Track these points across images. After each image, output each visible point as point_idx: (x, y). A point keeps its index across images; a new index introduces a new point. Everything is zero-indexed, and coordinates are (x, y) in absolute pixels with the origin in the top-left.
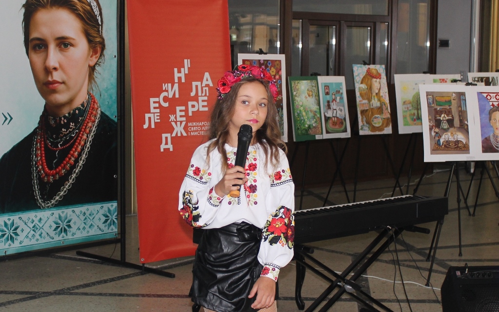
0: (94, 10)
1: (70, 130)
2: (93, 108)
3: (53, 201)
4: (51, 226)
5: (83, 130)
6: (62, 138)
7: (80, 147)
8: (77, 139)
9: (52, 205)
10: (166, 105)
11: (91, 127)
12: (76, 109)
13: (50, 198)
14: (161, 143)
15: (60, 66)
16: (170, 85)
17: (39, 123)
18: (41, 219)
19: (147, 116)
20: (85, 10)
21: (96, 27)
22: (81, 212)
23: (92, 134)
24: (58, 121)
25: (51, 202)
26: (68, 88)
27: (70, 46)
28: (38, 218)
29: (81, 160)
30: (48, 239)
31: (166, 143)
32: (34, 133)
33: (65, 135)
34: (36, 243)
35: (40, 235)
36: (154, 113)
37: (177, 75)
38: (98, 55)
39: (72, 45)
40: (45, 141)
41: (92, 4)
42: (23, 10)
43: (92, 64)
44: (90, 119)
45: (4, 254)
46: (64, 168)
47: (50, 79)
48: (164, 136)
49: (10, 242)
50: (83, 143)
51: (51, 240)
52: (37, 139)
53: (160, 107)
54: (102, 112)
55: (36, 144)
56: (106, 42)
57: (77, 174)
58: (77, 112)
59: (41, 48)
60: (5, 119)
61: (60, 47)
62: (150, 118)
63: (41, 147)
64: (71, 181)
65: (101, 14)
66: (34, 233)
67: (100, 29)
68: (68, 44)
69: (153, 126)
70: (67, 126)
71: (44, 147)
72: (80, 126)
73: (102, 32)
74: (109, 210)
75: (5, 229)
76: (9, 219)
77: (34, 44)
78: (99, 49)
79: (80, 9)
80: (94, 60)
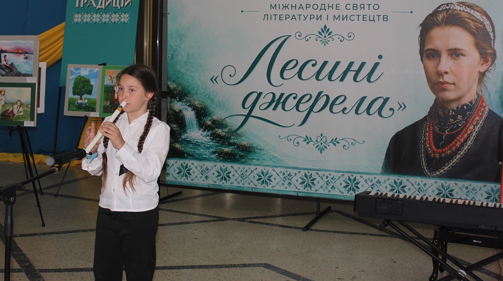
0: (487, 28)
1: (457, 120)
2: (481, 106)
3: (438, 173)
4: (433, 191)
5: (470, 122)
6: (449, 126)
7: (466, 135)
8: (464, 128)
9: (437, 175)
11: (478, 121)
12: (464, 105)
13: (435, 170)
15: (451, 70)
17: (429, 113)
18: (425, 184)
20: (477, 28)
21: (488, 42)
22: (464, 186)
23: (479, 126)
24: (446, 113)
25: (436, 173)
26: (458, 88)
27: (462, 55)
28: (424, 183)
29: (466, 145)
32: (425, 119)
33: (452, 124)
38: (489, 63)
39: (463, 55)
40: (433, 126)
41: (485, 23)
42: (420, 28)
43: (482, 70)
44: (478, 114)
46: (450, 149)
47: (441, 80)
50: (469, 132)
52: (426, 124)
54: (490, 110)
55: (426, 128)
56: (498, 54)
57: (461, 156)
58: (465, 107)
59: (435, 56)
60: (400, 107)
61: (452, 56)
63: (429, 131)
64: (455, 160)
65: (493, 31)
67: (492, 43)
70: (455, 118)
71: (433, 131)
72: (467, 119)
73: (493, 45)
74: (492, 190)
75: (395, 186)
76: (399, 179)
77: (428, 54)
78: (490, 59)
79: (473, 27)
80: (484, 68)
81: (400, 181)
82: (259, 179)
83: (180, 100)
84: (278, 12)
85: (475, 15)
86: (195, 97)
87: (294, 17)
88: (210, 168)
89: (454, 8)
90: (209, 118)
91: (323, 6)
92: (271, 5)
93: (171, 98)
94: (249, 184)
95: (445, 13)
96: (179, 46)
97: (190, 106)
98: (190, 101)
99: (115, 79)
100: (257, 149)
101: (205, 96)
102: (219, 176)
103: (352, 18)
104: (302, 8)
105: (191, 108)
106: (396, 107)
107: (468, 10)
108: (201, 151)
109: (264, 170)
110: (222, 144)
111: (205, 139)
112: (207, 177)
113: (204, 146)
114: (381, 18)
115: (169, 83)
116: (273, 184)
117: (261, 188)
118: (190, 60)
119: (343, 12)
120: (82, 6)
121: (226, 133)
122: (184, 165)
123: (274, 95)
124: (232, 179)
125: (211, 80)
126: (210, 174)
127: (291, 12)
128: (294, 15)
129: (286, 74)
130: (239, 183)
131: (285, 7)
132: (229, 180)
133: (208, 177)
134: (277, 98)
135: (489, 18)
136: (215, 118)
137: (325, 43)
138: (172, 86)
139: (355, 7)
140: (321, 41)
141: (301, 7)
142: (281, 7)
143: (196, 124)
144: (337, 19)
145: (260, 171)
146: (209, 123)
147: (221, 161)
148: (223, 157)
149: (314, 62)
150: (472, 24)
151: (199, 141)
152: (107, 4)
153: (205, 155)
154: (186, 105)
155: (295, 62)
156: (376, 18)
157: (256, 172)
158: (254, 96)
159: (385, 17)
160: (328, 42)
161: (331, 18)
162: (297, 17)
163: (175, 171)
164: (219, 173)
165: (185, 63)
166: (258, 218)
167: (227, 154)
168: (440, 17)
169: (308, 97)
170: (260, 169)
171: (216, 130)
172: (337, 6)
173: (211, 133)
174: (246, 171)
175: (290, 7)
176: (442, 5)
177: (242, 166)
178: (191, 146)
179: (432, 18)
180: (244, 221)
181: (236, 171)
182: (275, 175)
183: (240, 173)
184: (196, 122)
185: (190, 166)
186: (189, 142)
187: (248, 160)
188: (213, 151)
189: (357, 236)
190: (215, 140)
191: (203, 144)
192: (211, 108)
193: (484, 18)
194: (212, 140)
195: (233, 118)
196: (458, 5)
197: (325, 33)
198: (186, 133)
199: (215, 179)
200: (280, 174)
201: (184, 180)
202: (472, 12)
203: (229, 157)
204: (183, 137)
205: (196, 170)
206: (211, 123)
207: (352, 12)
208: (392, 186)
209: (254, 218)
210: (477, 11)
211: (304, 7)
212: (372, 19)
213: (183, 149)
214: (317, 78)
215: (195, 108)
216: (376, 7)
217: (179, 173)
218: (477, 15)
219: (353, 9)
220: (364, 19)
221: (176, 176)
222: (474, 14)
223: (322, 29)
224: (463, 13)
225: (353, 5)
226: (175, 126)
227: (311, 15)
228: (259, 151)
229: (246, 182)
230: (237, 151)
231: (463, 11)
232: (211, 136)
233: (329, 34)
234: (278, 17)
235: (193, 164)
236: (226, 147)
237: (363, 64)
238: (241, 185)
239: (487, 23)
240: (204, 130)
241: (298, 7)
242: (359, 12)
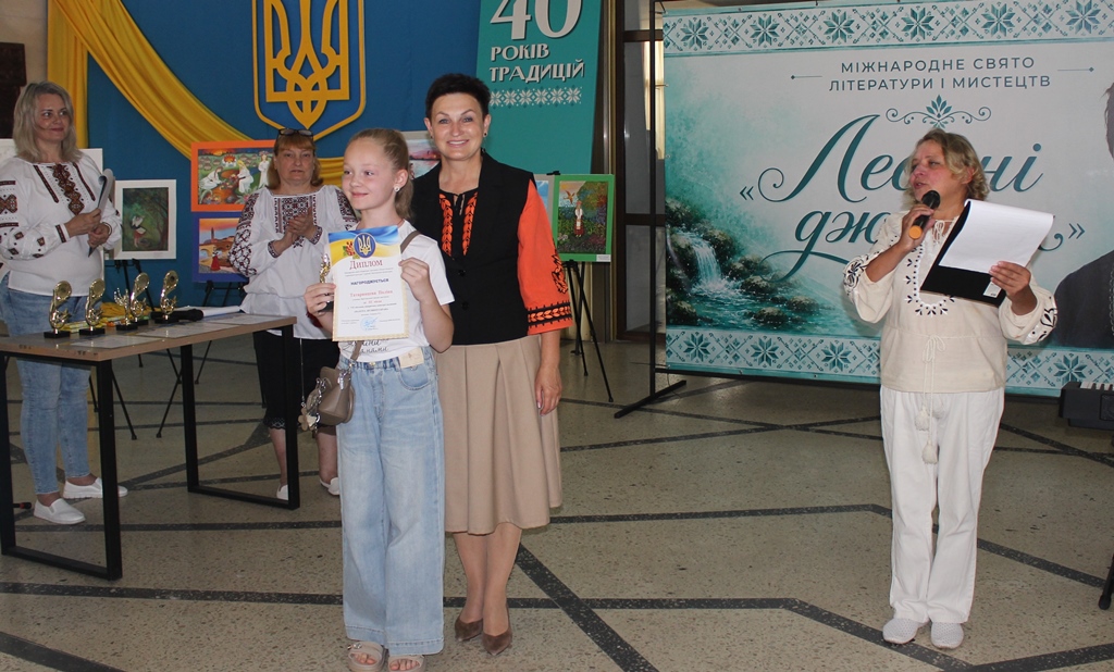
42: (1107, 97)
60: (1073, 231)
75: (1065, 366)
76: (1071, 355)
81: (1074, 357)
82: (827, 359)
83: (688, 229)
84: (855, 76)
86: (713, 223)
87: (883, 85)
88: (741, 342)
90: (739, 259)
91: (934, 63)
92: (843, 65)
93: (672, 226)
94: (809, 366)
96: (685, 139)
97: (705, 238)
98: (705, 231)
99: (576, 196)
100: (823, 308)
101: (730, 221)
102: (757, 354)
103: (986, 82)
104: (898, 68)
106: (1065, 233)
108: (725, 312)
109: (835, 344)
110: (762, 301)
111: (733, 293)
112: (736, 357)
114: (1037, 81)
115: (668, 201)
116: (851, 366)
117: (831, 373)
118: (705, 162)
119: (969, 72)
120: (501, 79)
121: (769, 282)
122: (697, 337)
123: (851, 216)
124: (781, 359)
125: (741, 193)
126: (741, 351)
127: (877, 76)
128: (883, 81)
129: (872, 181)
130: (791, 366)
131: (868, 67)
132: (774, 361)
133: (738, 357)
134: (856, 221)
136: (749, 257)
138: (674, 206)
139: (990, 63)
140: (932, 123)
141: (895, 66)
142: (861, 67)
144: (959, 85)
145: (829, 346)
146: (739, 266)
148: (765, 322)
152: (543, 74)
155: (887, 160)
156: (1029, 82)
157: (820, 347)
158: (818, 218)
159: (1044, 79)
160: (945, 125)
161: (949, 83)
162: (889, 84)
163: (680, 347)
164: (757, 349)
165: (696, 166)
166: (828, 424)
167: (770, 317)
170: (828, 341)
171: (751, 277)
172: (960, 62)
173: (742, 283)
174: (804, 346)
175: (876, 67)
177: (796, 338)
178: (708, 305)
180: (808, 430)
181: (787, 346)
182: (854, 352)
183: (794, 349)
184: (715, 265)
185: (706, 339)
186: (705, 299)
187: (807, 327)
189: (1009, 453)
190: (750, 294)
191: (729, 301)
192: (741, 241)
194: (745, 294)
195: (781, 256)
197: (939, 109)
199: (751, 360)
200: (863, 350)
201: (697, 361)
203: (776, 323)
204: (694, 290)
205: (716, 345)
206: (742, 265)
207: (985, 72)
208: (1060, 367)
209: (822, 424)
211: (902, 67)
212: (1021, 83)
213: (695, 311)
215: (713, 242)
216: (1028, 62)
217: (688, 350)
219: (988, 67)
220: (1008, 84)
221: (684, 355)
223: (933, 103)
225: (988, 60)
226: (680, 272)
227: (913, 80)
228: (827, 312)
229: (804, 363)
230: (788, 313)
232: (742, 288)
233: (946, 111)
234: (855, 85)
235: (711, 335)
237: (1007, 160)
238: (795, 369)
240: (731, 278)
241: (889, 67)
242: (998, 71)
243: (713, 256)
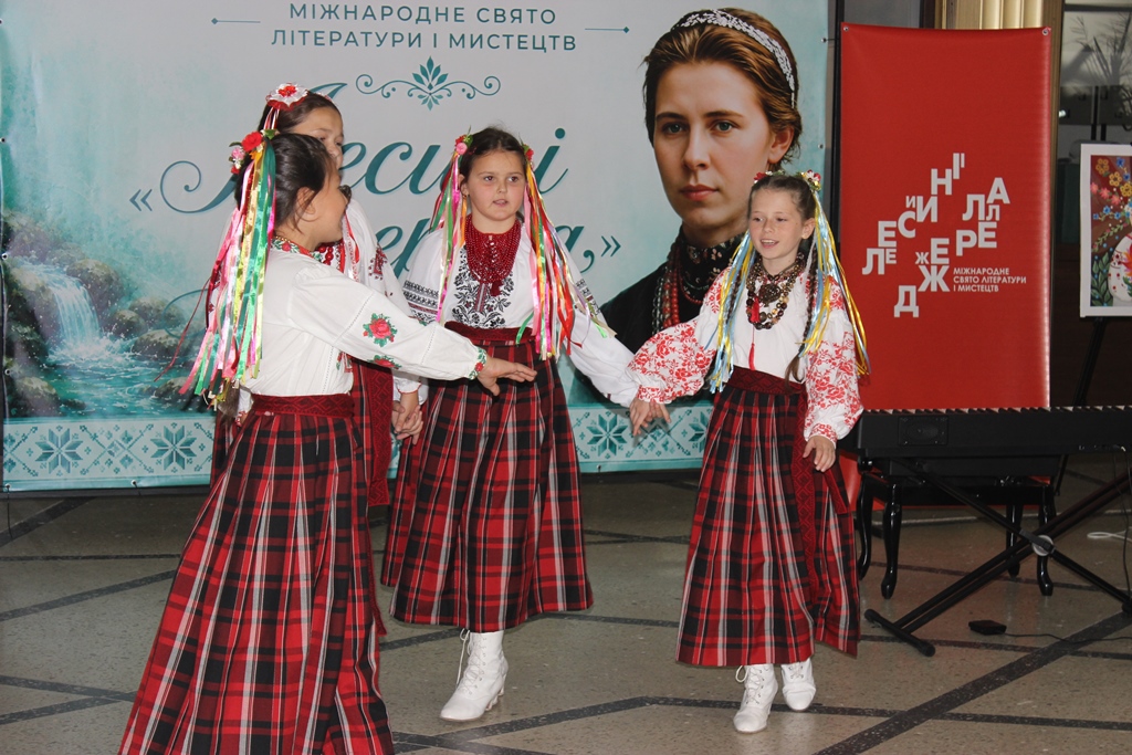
0: (782, 66)
4: (684, 433)
10: (911, 234)
14: (896, 302)
15: (712, 160)
16: (920, 199)
17: (669, 257)
19: (870, 252)
20: (762, 65)
21: (785, 96)
24: (705, 255)
26: (727, 199)
27: (733, 127)
30: (678, 454)
31: (907, 303)
32: (660, 272)
34: (657, 457)
35: (665, 446)
36: (885, 248)
37: (935, 181)
38: (788, 143)
39: (736, 126)
40: (678, 287)
41: (777, 55)
42: (645, 67)
43: (775, 158)
45: (596, 471)
47: (692, 183)
48: (902, 289)
49: (608, 451)
51: (685, 456)
52: (664, 282)
53: (899, 238)
55: (663, 291)
56: (804, 122)
59: (678, 130)
60: (606, 246)
61: (713, 129)
62: (876, 258)
63: (671, 297)
65: (794, 72)
66: (653, 440)
67: (793, 99)
68: (729, 124)
69: (881, 271)
70: (722, 264)
71: (678, 299)
73: (795, 104)
75: (601, 429)
76: (609, 414)
77: (664, 124)
78: (789, 133)
79: (754, 64)
80: (778, 153)
81: (612, 417)
83: (42, 259)
84: (311, 24)
85: (757, 38)
86: (85, 249)
87: (351, 39)
88: (135, 435)
89: (715, 22)
90: (129, 304)
91: (424, 11)
92: (292, 6)
93: (14, 254)
95: (696, 32)
96: (34, 113)
97: (71, 273)
98: (71, 261)
101: (114, 246)
102: (161, 452)
103: (494, 42)
104: (373, 15)
105: (74, 279)
106: (598, 248)
107: (743, 26)
110: (169, 370)
111: (120, 359)
112: (126, 460)
113: (118, 377)
114: (560, 42)
115: (7, 214)
119: (471, 27)
121: (179, 338)
122: (59, 434)
125: (133, 200)
126: (137, 449)
127: (344, 25)
128: (351, 33)
131: (330, 12)
132: (190, 462)
133: (130, 460)
135: (785, 45)
136: (145, 300)
137: (430, 102)
138: (16, 221)
139: (499, 15)
140: (420, 97)
141: (369, 13)
142: (319, 12)
143: (92, 320)
144: (457, 44)
146: (129, 315)
147: (169, 412)
148: (173, 402)
149: (406, 149)
150: (751, 58)
151: (100, 365)
153: (121, 401)
154: (59, 271)
155: (358, 149)
156: (549, 43)
159: (571, 46)
160: (439, 100)
161: (443, 40)
162: (360, 38)
163: (30, 452)
164: (160, 444)
168: (688, 40)
169: (392, 235)
172: (458, 12)
173: (136, 343)
175: (341, 12)
176: (690, 15)
179: (669, 45)
184: (89, 315)
185: (75, 436)
188: (141, 390)
190: (148, 359)
191: (113, 371)
192: (133, 276)
193: (776, 44)
194: (140, 359)
196: (722, 16)
197: (430, 77)
198: (62, 348)
199: (152, 463)
201: (60, 474)
202: (751, 31)
205: (93, 445)
206: (134, 314)
207: (492, 28)
208: (595, 432)
210: (762, 29)
211: (378, 14)
212: (539, 44)
213: (54, 391)
214: (414, 188)
215: (85, 279)
216: (548, 16)
217: (44, 457)
218: (762, 38)
219: (496, 21)
220: (522, 45)
221: (36, 466)
222: (755, 36)
223: (422, 67)
224: (733, 34)
225: (496, 10)
226: (27, 330)
227: (394, 34)
231: (734, 28)
232: (135, 350)
233: (440, 81)
234: (310, 37)
236: (179, 375)
239: (781, 55)
240: (117, 335)
241: (361, 14)
242: (509, 27)
243: (85, 302)
